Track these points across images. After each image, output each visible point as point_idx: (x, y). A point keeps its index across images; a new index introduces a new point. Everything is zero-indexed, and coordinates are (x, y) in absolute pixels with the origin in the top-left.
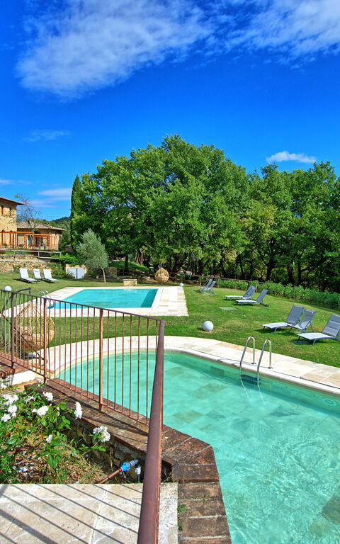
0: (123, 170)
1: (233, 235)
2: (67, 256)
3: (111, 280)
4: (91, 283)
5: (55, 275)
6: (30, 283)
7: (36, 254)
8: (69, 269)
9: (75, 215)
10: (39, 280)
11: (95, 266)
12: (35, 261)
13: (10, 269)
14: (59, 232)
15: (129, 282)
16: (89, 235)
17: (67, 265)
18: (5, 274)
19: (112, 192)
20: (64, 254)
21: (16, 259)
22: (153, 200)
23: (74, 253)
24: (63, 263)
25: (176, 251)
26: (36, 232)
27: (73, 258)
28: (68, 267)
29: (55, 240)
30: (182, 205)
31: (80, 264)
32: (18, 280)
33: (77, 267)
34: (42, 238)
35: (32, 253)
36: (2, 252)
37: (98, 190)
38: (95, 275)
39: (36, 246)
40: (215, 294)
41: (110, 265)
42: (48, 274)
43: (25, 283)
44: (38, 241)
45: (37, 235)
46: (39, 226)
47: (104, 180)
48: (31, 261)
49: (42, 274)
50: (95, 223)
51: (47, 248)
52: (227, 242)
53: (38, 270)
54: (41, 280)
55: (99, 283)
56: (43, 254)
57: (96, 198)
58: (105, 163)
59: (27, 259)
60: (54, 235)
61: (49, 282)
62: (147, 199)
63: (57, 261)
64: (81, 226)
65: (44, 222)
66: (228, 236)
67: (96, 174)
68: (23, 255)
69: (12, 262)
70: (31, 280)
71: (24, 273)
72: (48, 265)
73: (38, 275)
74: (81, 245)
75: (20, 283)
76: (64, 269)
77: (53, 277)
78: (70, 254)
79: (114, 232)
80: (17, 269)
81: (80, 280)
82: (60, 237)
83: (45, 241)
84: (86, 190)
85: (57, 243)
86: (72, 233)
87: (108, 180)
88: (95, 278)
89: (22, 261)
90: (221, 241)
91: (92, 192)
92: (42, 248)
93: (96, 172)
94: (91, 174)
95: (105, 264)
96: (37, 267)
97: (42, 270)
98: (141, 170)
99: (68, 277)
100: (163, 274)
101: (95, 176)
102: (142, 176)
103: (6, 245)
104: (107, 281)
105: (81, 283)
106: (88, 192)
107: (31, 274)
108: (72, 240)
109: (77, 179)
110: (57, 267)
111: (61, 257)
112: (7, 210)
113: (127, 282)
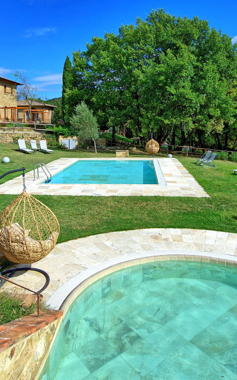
0: (113, 45)
1: (224, 105)
2: (60, 128)
3: (101, 151)
4: (83, 154)
5: (50, 146)
6: (28, 153)
7: (32, 126)
8: (62, 140)
9: (67, 90)
10: (35, 151)
11: (87, 137)
12: (32, 133)
13: (10, 140)
14: (51, 108)
15: (121, 153)
16: (82, 107)
17: (60, 136)
18: (6, 145)
19: (102, 66)
20: (57, 126)
21: (16, 132)
22: (143, 73)
23: (67, 125)
24: (57, 135)
25: (166, 122)
26: (32, 109)
27: (66, 130)
28: (61, 138)
29: (48, 116)
30: (174, 75)
31: (72, 135)
32: (16, 150)
33: (69, 138)
34: (38, 114)
35: (29, 126)
36: (4, 125)
37: (88, 67)
38: (87, 146)
39: (33, 120)
40: (217, 167)
41: (101, 136)
42: (44, 145)
43: (23, 154)
44: (34, 116)
45: (34, 111)
46: (35, 104)
47: (93, 56)
48: (28, 132)
49: (38, 145)
50: (86, 97)
51: (42, 122)
52: (218, 113)
53: (35, 141)
54: (38, 150)
55: (90, 154)
56: (38, 127)
57: (86, 74)
58: (94, 40)
59: (26, 131)
60: (47, 111)
61: (45, 152)
62: (136, 72)
63: (51, 133)
64: (73, 100)
65: (39, 100)
66: (219, 106)
67: (85, 52)
68: (21, 127)
69: (11, 134)
70: (28, 150)
71: (22, 145)
72: (44, 137)
73: (34, 146)
74: (74, 117)
75: (19, 154)
76: (57, 140)
77: (48, 148)
78: (63, 126)
79: (104, 104)
80: (15, 141)
81: (72, 150)
82: (52, 113)
83: (40, 116)
84: (77, 66)
85: (50, 118)
86: (63, 108)
87: (97, 56)
88: (86, 149)
89: (21, 132)
90: (212, 111)
91: (82, 68)
92: (38, 122)
93: (86, 50)
94: (81, 52)
95: (96, 135)
96: (34, 139)
97: (38, 141)
98: (131, 43)
99: (61, 148)
100: (153, 145)
101: (85, 54)
102: (133, 49)
103: (7, 119)
104: (97, 152)
105: (74, 153)
106: (79, 68)
107: (28, 145)
108: (64, 114)
109: (68, 59)
110: (52, 138)
111: (55, 129)
112: (8, 89)
113: (119, 153)
